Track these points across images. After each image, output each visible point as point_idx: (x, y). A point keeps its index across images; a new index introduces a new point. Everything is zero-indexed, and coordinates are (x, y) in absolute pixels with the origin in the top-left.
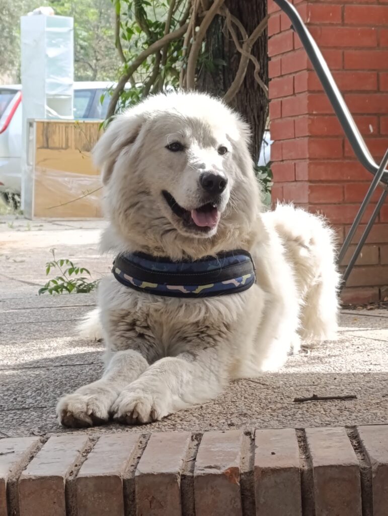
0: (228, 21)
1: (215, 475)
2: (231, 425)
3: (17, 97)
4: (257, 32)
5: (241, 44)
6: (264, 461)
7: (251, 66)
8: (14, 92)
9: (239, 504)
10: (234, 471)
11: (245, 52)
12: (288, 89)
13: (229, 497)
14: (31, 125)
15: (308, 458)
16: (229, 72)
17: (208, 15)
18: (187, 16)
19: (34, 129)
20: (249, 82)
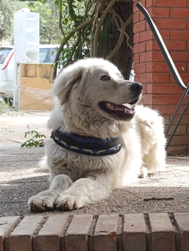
0: (114, 16)
1: (104, 236)
2: (113, 211)
3: (12, 52)
4: (128, 22)
5: (120, 27)
7: (125, 38)
8: (10, 49)
10: (114, 233)
11: (122, 31)
12: (143, 49)
14: (18, 65)
15: (150, 228)
16: (115, 41)
17: (105, 13)
18: (94, 13)
19: (20, 67)
20: (124, 45)
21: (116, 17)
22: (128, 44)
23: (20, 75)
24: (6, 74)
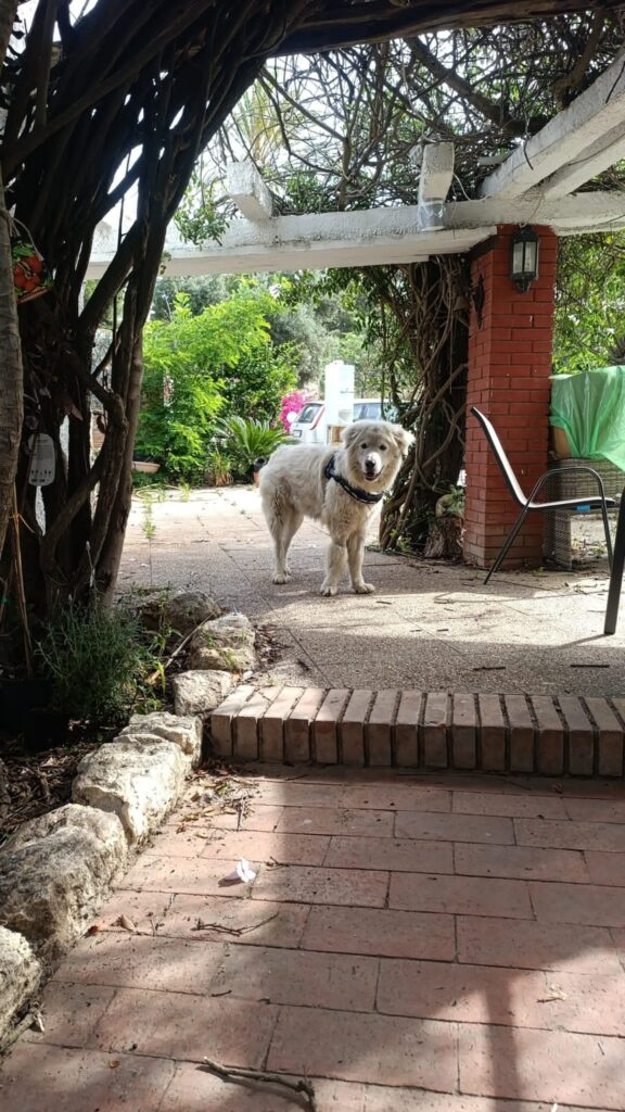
0: (444, 406)
1: (434, 728)
2: (442, 688)
3: (322, 408)
4: (460, 412)
5: (451, 418)
6: (458, 721)
7: (456, 431)
8: (320, 405)
9: (445, 741)
10: (443, 725)
11: (453, 423)
12: (476, 448)
13: (440, 738)
14: (329, 428)
15: (479, 719)
16: (444, 434)
17: (434, 400)
18: (421, 399)
19: (331, 432)
20: (455, 440)
21: (447, 407)
22: (459, 438)
23: (331, 441)
24: (315, 435)
